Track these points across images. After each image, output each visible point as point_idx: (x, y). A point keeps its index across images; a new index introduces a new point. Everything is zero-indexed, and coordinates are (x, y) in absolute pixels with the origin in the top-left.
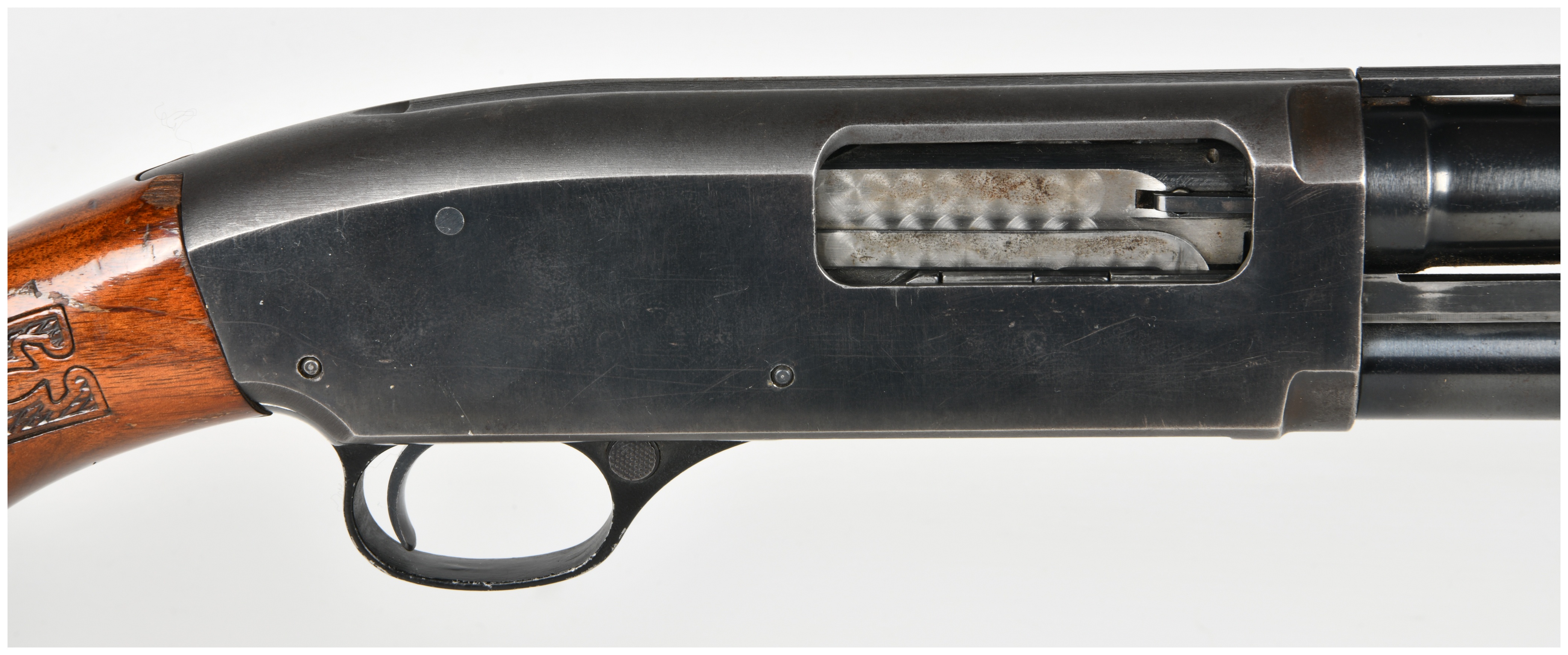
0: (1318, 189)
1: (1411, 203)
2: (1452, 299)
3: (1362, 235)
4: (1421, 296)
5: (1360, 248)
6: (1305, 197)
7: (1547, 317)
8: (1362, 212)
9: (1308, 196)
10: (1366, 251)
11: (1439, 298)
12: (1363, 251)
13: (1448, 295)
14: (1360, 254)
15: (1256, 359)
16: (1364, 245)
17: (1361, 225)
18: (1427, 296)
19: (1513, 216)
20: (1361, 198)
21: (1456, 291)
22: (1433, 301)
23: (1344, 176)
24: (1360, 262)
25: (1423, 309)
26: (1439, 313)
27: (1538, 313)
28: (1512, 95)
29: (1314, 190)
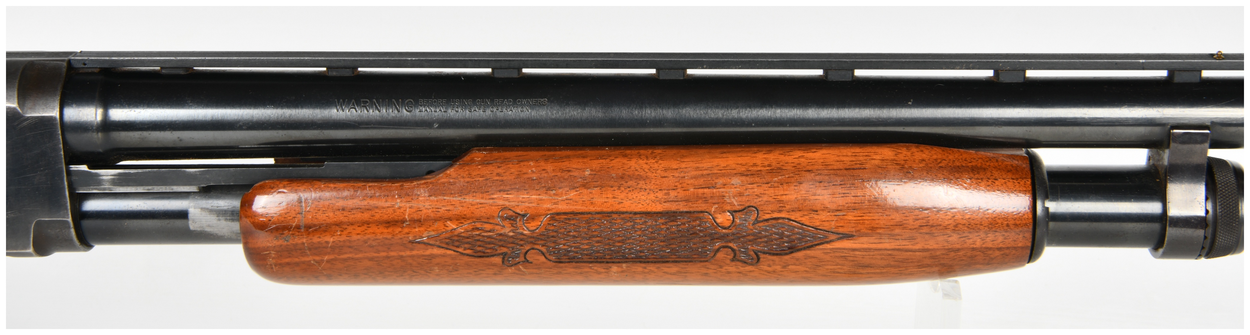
0: (32, 119)
1: (87, 127)
2: (118, 179)
3: (60, 144)
4: (101, 178)
5: (60, 151)
6: (25, 123)
7: (172, 189)
8: (58, 131)
9: (27, 123)
10: (64, 152)
11: (111, 179)
12: (62, 153)
13: (116, 177)
14: (61, 155)
15: (12, 213)
16: (62, 150)
17: (59, 139)
18: (104, 178)
19: (145, 134)
20: (56, 124)
21: (120, 174)
22: (108, 181)
23: (46, 112)
24: (62, 159)
25: (103, 185)
26: (112, 187)
27: (168, 187)
28: (159, 68)
29: (30, 119)
